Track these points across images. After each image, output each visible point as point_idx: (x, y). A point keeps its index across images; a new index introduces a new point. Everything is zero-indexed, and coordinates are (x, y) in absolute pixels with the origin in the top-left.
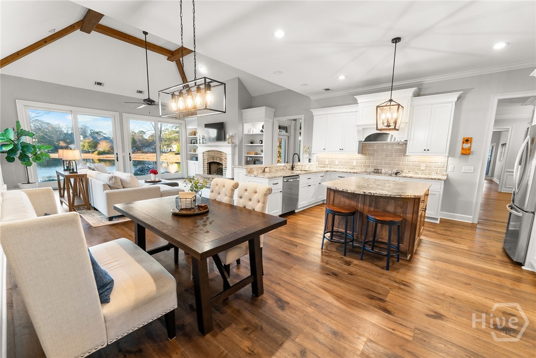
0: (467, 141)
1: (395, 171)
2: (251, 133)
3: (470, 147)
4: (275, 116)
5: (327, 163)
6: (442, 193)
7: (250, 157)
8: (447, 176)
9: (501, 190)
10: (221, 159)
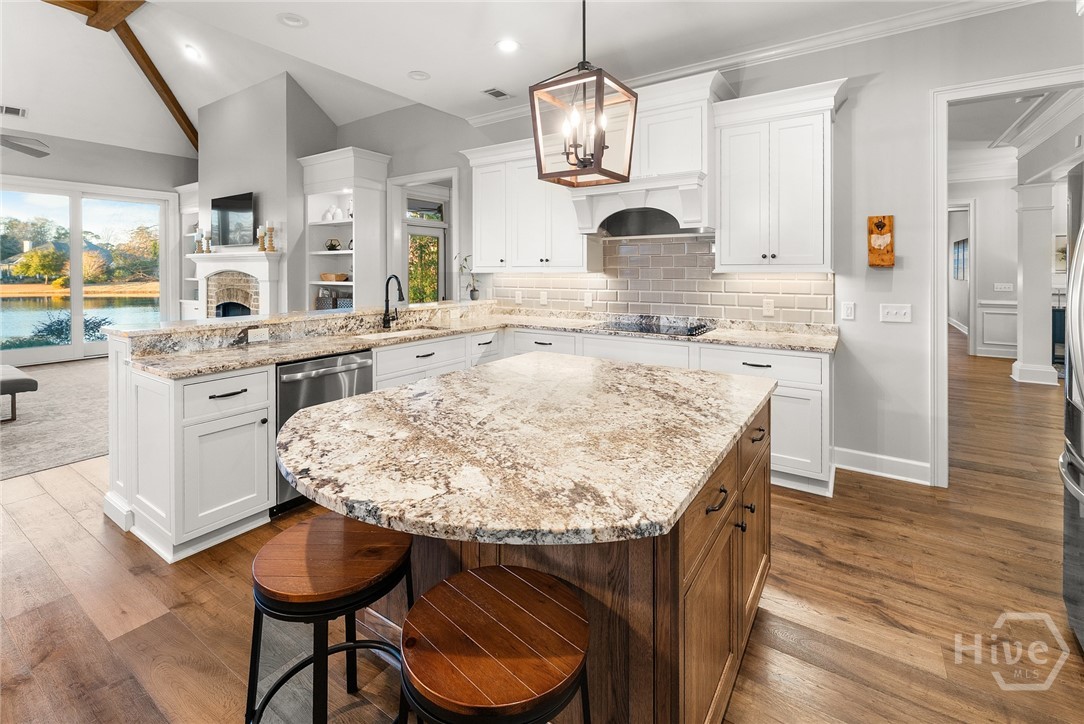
0: (880, 225)
1: (693, 321)
2: (329, 220)
3: (892, 244)
4: (391, 172)
5: (519, 300)
6: (826, 395)
7: (325, 287)
8: (839, 332)
9: (975, 350)
10: (247, 296)
